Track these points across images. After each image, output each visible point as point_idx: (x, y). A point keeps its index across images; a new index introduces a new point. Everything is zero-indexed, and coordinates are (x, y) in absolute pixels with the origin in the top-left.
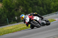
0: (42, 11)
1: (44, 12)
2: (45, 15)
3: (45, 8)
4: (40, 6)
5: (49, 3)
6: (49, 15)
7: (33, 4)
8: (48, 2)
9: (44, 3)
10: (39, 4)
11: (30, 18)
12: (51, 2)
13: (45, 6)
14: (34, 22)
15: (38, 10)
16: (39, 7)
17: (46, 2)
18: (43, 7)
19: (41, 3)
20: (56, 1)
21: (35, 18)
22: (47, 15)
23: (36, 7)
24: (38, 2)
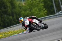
0: (11, 20)
1: (14, 21)
2: (15, 25)
3: (15, 17)
4: (10, 15)
5: (19, 12)
6: (19, 24)
7: (2, 13)
8: (18, 10)
9: (14, 12)
10: (8, 13)
11: (30, 21)
12: (21, 11)
13: (15, 15)
14: (34, 25)
15: (7, 19)
16: (8, 16)
17: (16, 11)
18: (13, 16)
19: (10, 12)
20: (27, 10)
21: (35, 21)
22: (17, 25)
23: (6, 16)
24: (7, 10)
